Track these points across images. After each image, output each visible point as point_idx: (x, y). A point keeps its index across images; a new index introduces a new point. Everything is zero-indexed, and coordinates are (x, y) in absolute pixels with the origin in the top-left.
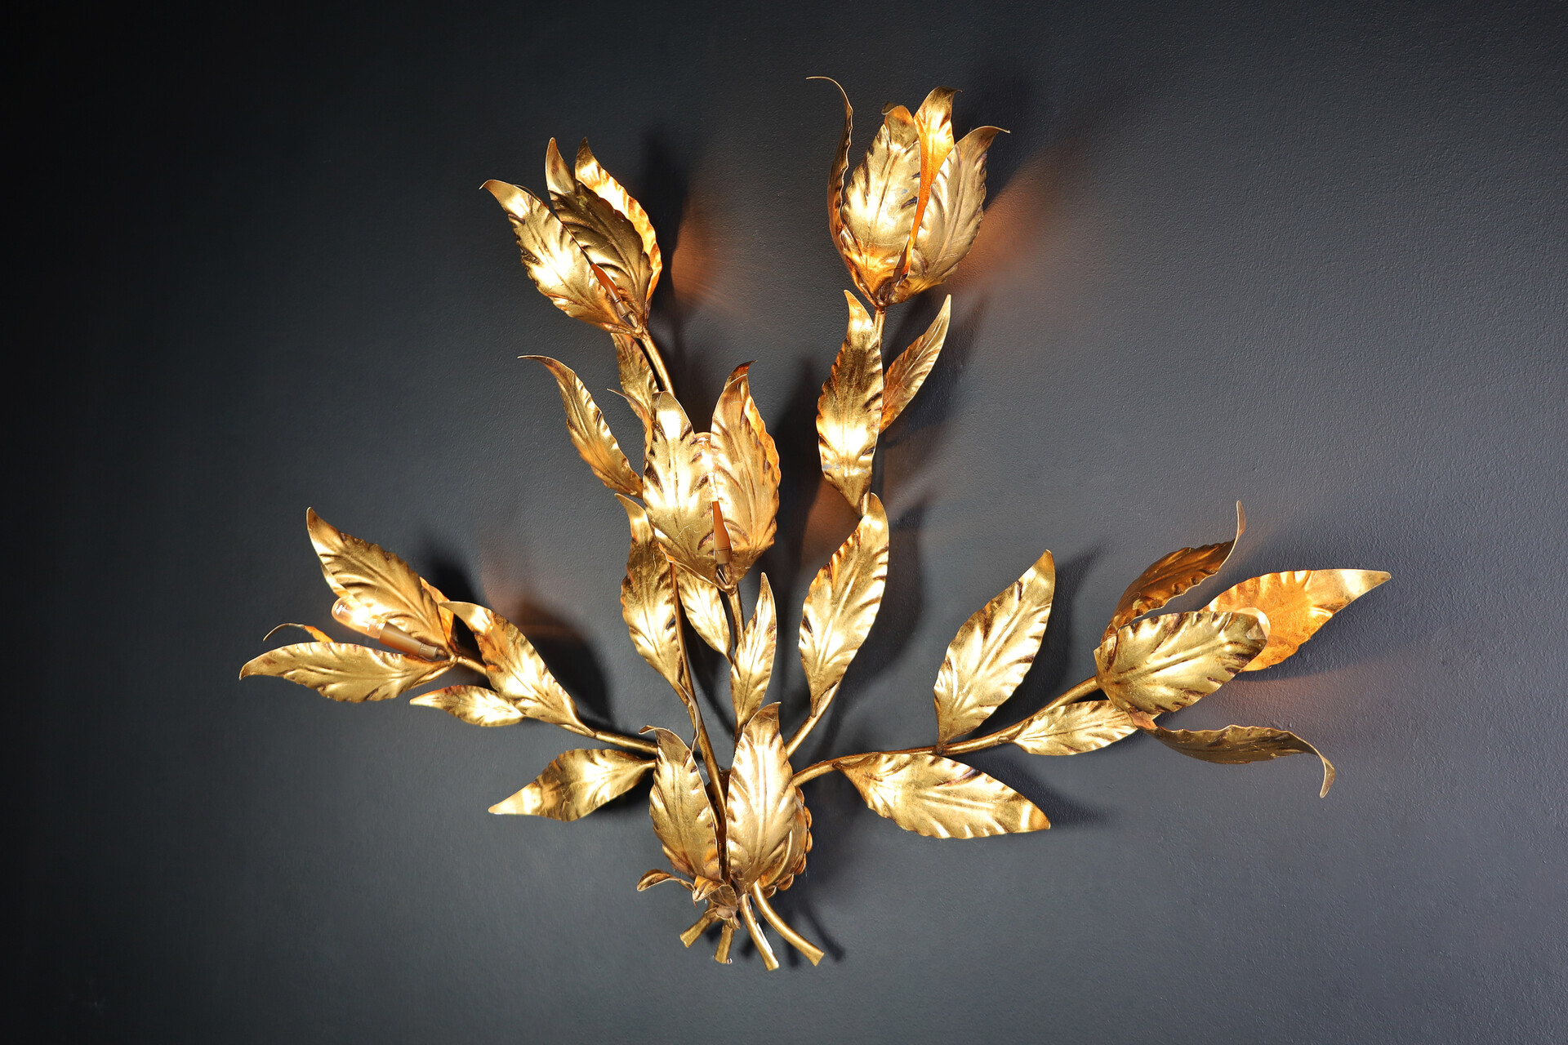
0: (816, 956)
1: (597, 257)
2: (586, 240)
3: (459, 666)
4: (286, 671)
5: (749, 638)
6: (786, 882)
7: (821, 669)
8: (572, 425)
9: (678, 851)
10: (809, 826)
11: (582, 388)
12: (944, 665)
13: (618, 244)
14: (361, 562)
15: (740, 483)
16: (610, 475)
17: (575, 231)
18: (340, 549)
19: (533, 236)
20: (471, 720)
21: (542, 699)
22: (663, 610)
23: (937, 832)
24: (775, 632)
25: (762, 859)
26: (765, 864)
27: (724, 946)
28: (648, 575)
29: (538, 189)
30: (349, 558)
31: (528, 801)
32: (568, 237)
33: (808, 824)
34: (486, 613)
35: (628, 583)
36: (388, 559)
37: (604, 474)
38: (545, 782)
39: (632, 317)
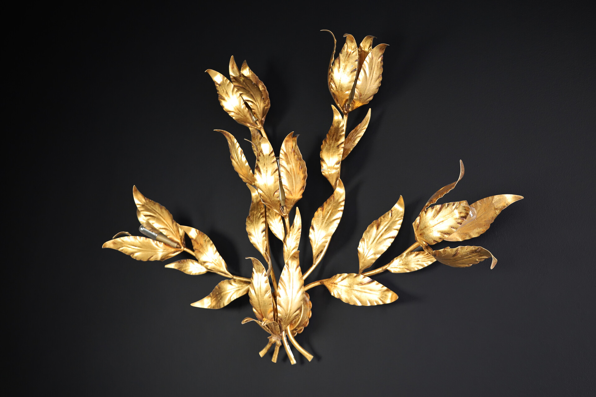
0: (310, 357)
1: (246, 98)
2: (242, 91)
3: (184, 251)
4: (120, 248)
5: (291, 233)
6: (301, 330)
7: (318, 244)
8: (232, 158)
9: (258, 310)
10: (311, 308)
11: (236, 142)
12: (361, 240)
13: (253, 94)
14: (151, 208)
15: (290, 172)
16: (245, 176)
17: (238, 88)
18: (144, 203)
19: (223, 90)
20: (187, 272)
21: (214, 262)
22: (261, 226)
23: (356, 303)
24: (301, 230)
25: (290, 316)
26: (291, 318)
27: (276, 355)
28: (257, 213)
29: (226, 74)
30: (147, 206)
31: (205, 303)
32: (236, 89)
34: (196, 231)
35: (249, 217)
36: (161, 208)
37: (243, 176)
38: (213, 295)
39: (257, 122)
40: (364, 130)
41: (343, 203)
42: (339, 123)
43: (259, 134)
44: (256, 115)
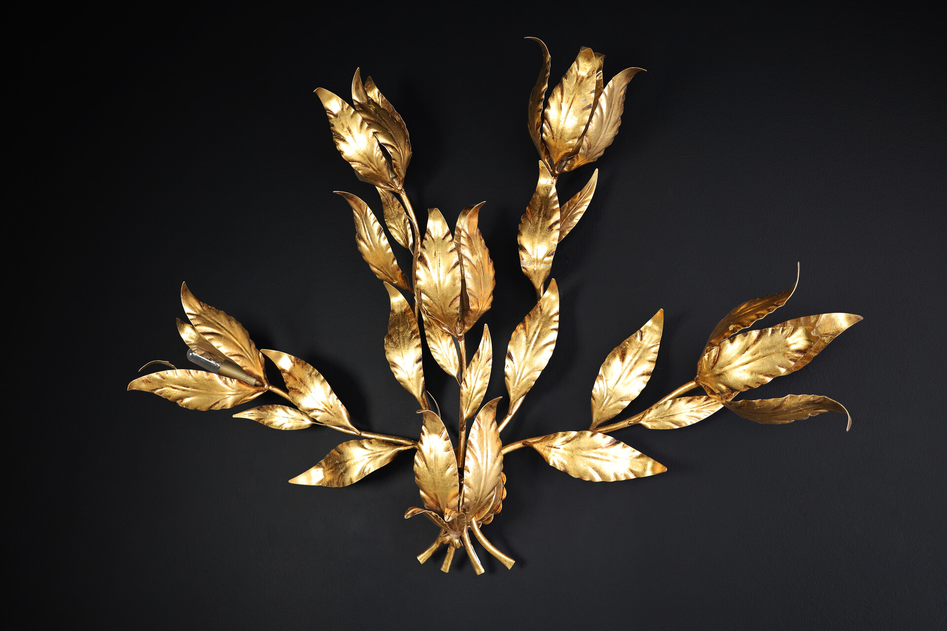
0: (510, 563)
1: (383, 140)
2: (376, 129)
3: (269, 392)
4: (157, 389)
5: (474, 365)
6: (489, 519)
7: (518, 384)
8: (361, 238)
9: (431, 493)
10: (504, 483)
11: (371, 214)
12: (598, 378)
13: (394, 134)
14: (213, 320)
15: (476, 267)
16: (382, 270)
17: (369, 123)
18: (199, 311)
19: (342, 124)
20: (275, 426)
21: (328, 410)
22: (414, 352)
23: (594, 478)
24: (491, 361)
27: (448, 561)
28: (404, 331)
29: (347, 97)
30: (206, 317)
31: (314, 477)
32: (366, 125)
33: (503, 482)
34: (290, 358)
35: (390, 337)
36: (230, 320)
37: (378, 269)
38: (326, 464)
39: (394, 180)
40: (588, 203)
41: (557, 318)
42: (548, 189)
43: (395, 199)
44: (396, 170)
